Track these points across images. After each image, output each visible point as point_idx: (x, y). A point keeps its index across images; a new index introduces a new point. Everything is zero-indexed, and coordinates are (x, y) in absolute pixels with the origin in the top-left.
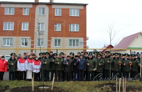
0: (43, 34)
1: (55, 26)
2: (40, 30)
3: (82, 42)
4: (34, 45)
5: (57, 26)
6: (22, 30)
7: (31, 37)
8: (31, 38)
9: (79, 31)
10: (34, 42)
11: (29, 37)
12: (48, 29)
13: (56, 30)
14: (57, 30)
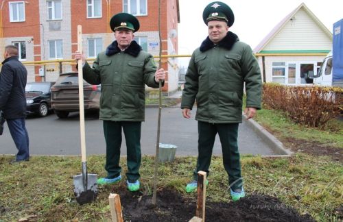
0: (59, 29)
1: (88, 5)
2: (53, 18)
3: (155, 42)
4: (42, 55)
5: (92, 5)
6: (12, 20)
7: (32, 37)
8: (32, 40)
9: (146, 14)
10: (39, 48)
11: (29, 38)
12: (72, 14)
13: (90, 15)
14: (93, 17)
